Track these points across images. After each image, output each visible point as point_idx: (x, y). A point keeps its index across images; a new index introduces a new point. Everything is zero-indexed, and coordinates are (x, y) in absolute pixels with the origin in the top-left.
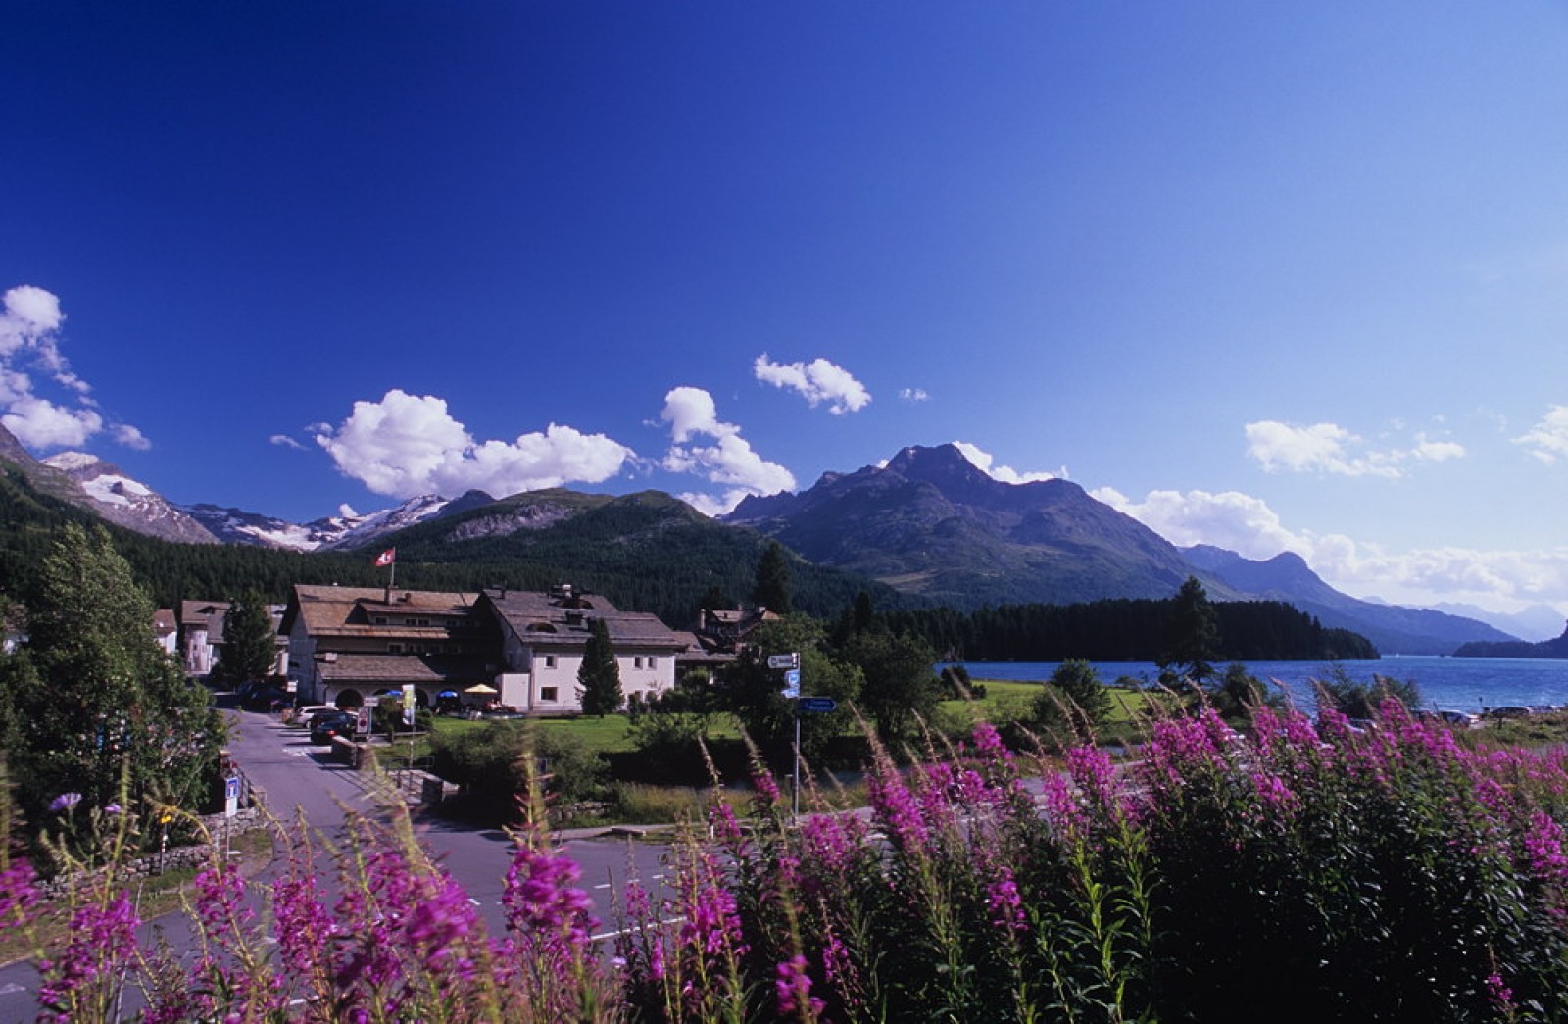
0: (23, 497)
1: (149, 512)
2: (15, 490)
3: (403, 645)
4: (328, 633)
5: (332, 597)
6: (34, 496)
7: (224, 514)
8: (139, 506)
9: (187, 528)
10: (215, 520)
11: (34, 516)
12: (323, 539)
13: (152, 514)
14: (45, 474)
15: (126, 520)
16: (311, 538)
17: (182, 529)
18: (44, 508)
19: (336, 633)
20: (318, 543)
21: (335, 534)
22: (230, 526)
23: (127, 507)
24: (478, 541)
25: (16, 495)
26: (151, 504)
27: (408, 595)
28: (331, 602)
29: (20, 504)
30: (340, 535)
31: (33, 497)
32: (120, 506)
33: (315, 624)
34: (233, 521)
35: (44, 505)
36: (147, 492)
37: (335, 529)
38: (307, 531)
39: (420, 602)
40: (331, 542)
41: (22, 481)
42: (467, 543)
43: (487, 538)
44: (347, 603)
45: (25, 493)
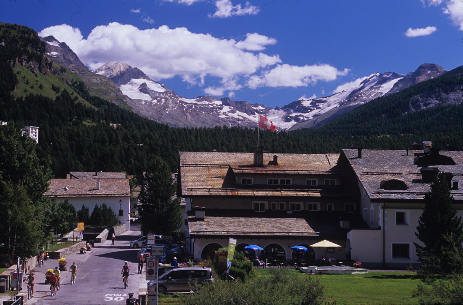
0: (81, 99)
1: (166, 106)
2: (76, 94)
3: (266, 203)
4: (199, 193)
5: (209, 161)
6: (89, 99)
7: (219, 103)
8: (159, 101)
9: (193, 116)
10: (212, 110)
11: (89, 114)
12: (296, 119)
13: (168, 107)
14: (95, 81)
15: (150, 113)
16: (287, 119)
17: (190, 118)
18: (93, 107)
19: (207, 193)
20: (293, 122)
21: (306, 115)
22: (224, 113)
23: (151, 103)
24: (431, 112)
25: (76, 98)
26: (166, 99)
27: (275, 158)
28: (207, 166)
29: (79, 104)
30: (310, 115)
31: (87, 100)
32: (146, 102)
33: (190, 186)
34: (226, 109)
35: (94, 105)
36: (163, 90)
37: (306, 110)
38: (282, 113)
39: (287, 163)
40: (303, 121)
41: (80, 88)
42: (422, 115)
43: (439, 109)
44: (220, 166)
45: (83, 97)
